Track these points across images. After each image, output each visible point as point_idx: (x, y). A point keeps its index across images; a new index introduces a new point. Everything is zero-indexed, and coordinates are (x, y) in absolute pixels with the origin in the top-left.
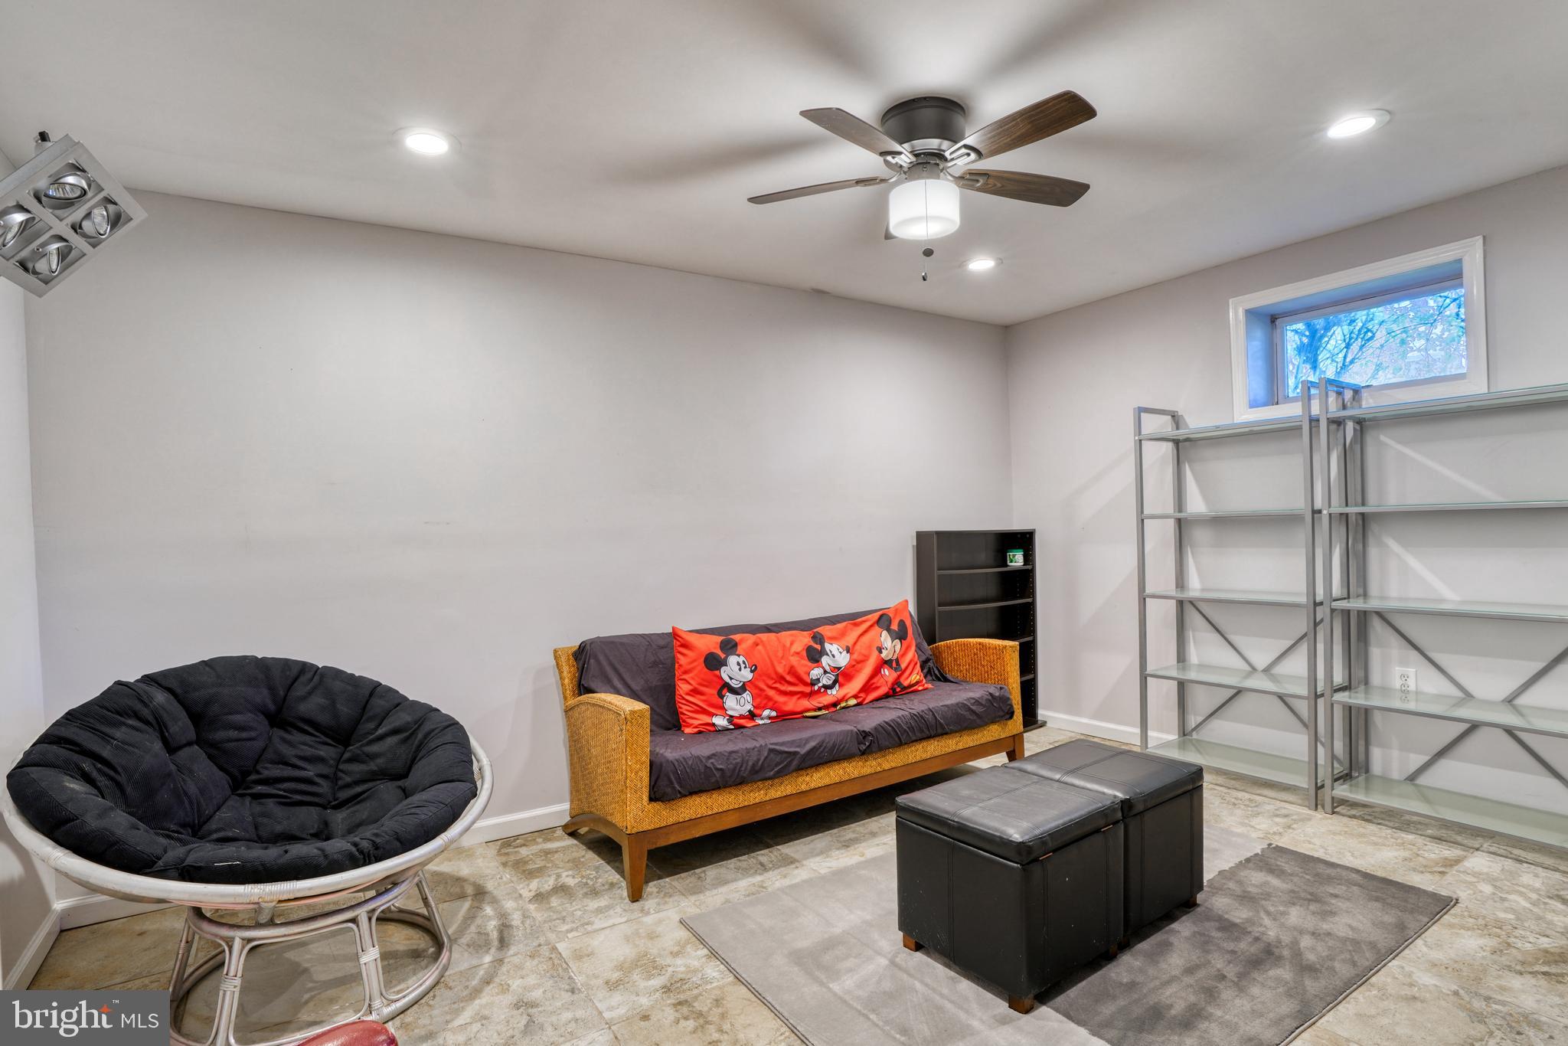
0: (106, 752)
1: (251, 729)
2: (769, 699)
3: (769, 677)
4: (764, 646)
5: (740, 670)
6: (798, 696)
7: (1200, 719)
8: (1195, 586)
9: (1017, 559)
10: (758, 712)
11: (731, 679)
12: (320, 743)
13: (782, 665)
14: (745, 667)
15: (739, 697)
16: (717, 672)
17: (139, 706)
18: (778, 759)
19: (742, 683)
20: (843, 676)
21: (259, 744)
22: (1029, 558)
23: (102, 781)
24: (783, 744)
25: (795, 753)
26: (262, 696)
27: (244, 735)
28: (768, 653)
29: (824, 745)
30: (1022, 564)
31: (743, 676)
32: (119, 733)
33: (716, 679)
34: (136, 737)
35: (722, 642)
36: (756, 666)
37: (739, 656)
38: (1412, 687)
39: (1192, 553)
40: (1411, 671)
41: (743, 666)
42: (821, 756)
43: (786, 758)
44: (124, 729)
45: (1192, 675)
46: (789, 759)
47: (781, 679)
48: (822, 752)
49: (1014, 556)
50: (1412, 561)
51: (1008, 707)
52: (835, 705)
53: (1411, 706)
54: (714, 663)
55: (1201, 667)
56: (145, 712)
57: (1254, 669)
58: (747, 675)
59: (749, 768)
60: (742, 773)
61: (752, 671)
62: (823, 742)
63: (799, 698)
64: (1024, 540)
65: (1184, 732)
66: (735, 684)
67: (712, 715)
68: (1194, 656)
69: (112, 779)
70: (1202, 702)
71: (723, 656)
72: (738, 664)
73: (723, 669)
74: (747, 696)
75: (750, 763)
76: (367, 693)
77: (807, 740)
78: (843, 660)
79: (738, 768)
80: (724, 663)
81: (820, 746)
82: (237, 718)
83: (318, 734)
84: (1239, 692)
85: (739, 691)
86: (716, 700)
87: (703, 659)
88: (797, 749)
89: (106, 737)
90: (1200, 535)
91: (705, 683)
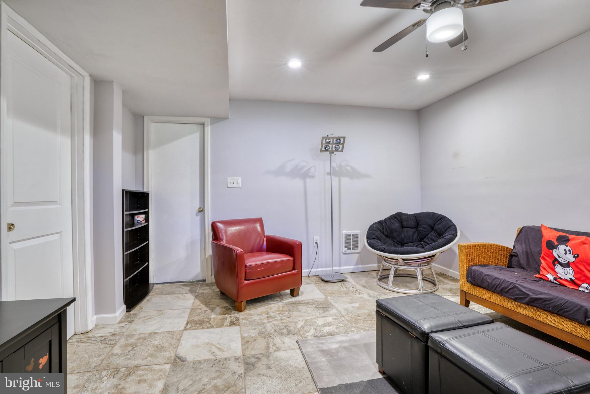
0: (388, 223)
1: (427, 229)
2: (587, 277)
5: (566, 254)
10: (577, 282)
11: (559, 257)
12: (436, 236)
14: (570, 253)
15: (564, 269)
16: (551, 251)
18: (518, 292)
19: (566, 262)
21: (427, 233)
24: (525, 288)
25: (528, 295)
29: (552, 301)
31: (568, 258)
32: (393, 222)
35: (558, 236)
36: (578, 255)
37: (567, 246)
41: (568, 252)
42: (547, 306)
43: (522, 295)
44: (394, 220)
46: (524, 296)
48: (548, 304)
54: (551, 246)
58: (571, 258)
59: (501, 288)
60: (497, 288)
61: (574, 257)
62: (552, 299)
66: (562, 261)
71: (557, 243)
72: (565, 250)
73: (554, 250)
74: (570, 270)
75: (502, 287)
77: (542, 294)
79: (496, 285)
80: (556, 247)
81: (549, 300)
82: (424, 226)
83: (436, 234)
85: (565, 265)
87: (546, 243)
88: (531, 294)
89: (390, 221)
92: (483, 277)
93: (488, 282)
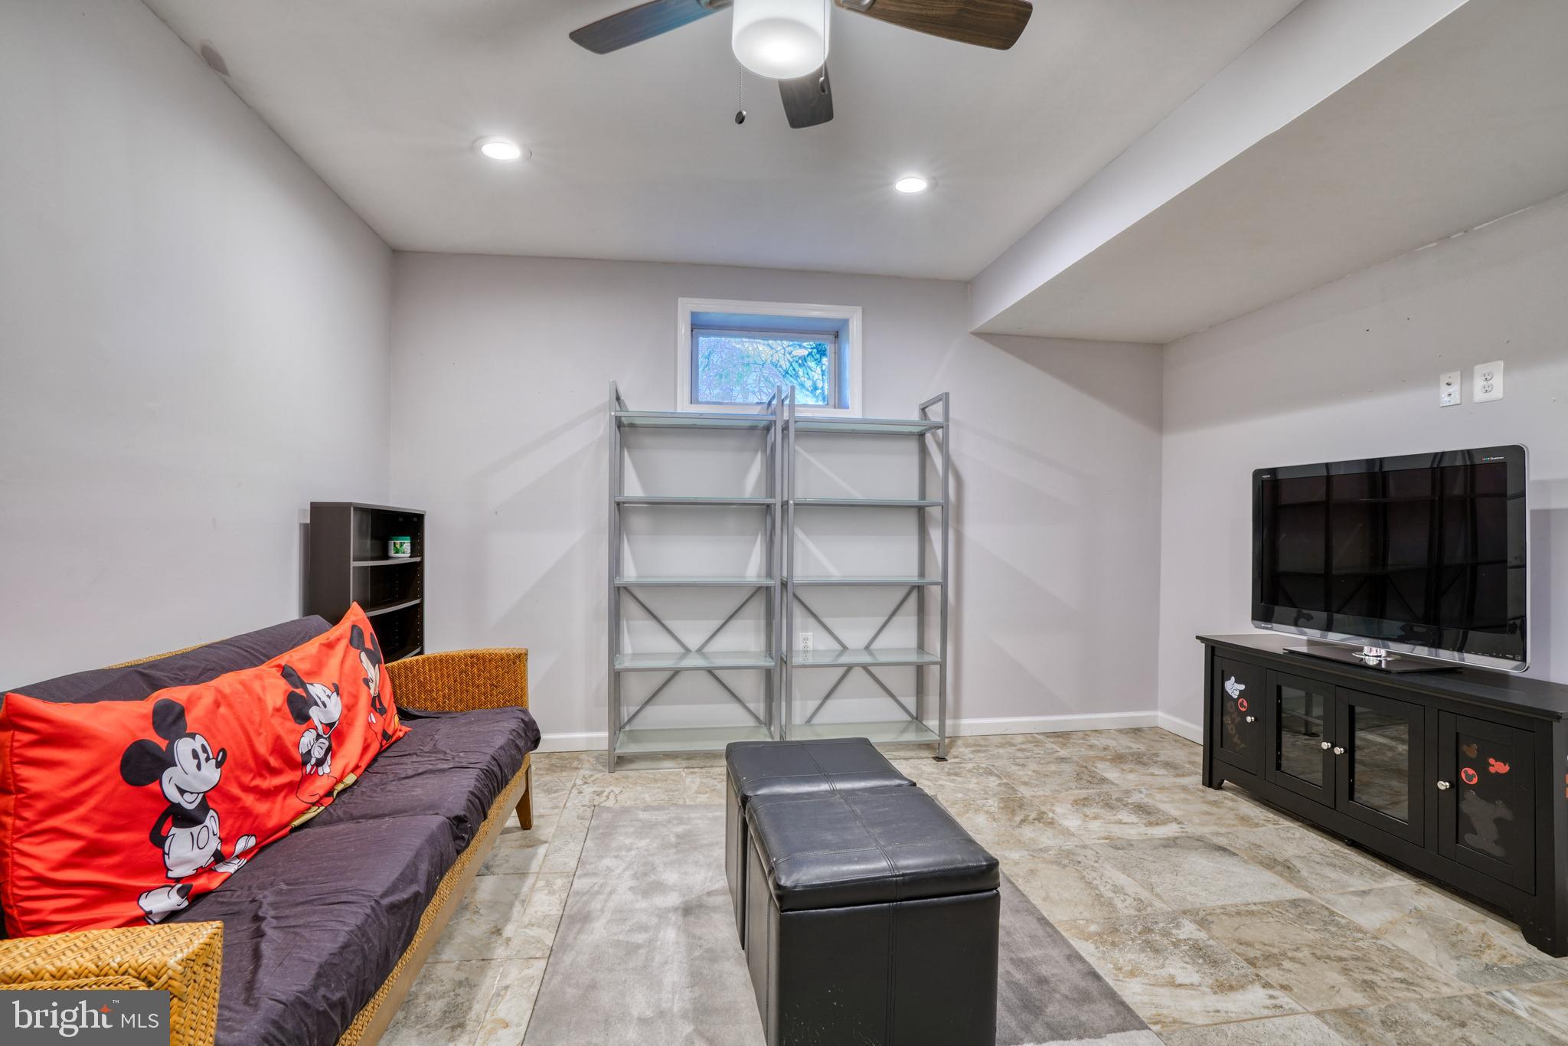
2: (246, 813)
3: (245, 768)
4: (230, 706)
5: (199, 767)
6: (283, 794)
7: (633, 709)
8: (630, 573)
9: (401, 551)
10: (227, 849)
11: (182, 792)
13: (262, 738)
14: (208, 759)
15: (195, 830)
16: (154, 786)
19: (201, 795)
22: (418, 548)
28: (238, 719)
30: (409, 555)
31: (204, 781)
35: (155, 712)
36: (223, 750)
37: (193, 736)
38: (811, 648)
40: (810, 634)
41: (203, 756)
45: (627, 663)
47: (264, 768)
49: (401, 545)
50: (812, 547)
52: (329, 793)
54: (146, 764)
55: (636, 656)
57: (688, 650)
58: (211, 775)
61: (219, 765)
63: (285, 797)
64: (410, 524)
65: (617, 726)
66: (189, 803)
68: (627, 646)
70: (636, 690)
71: (163, 744)
72: (195, 755)
73: (165, 775)
74: (211, 822)
78: (334, 709)
80: (167, 761)
84: (676, 672)
85: (198, 814)
86: (149, 852)
87: (117, 763)
91: (121, 822)
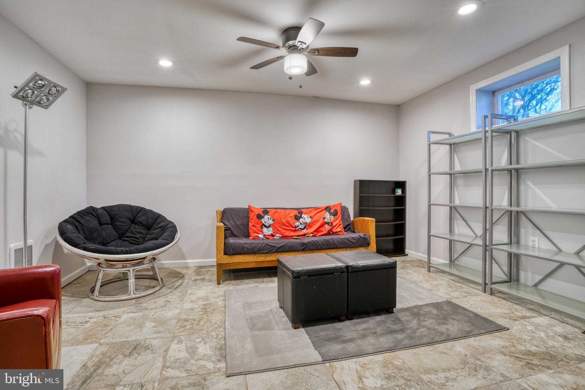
0: (82, 222)
1: (125, 223)
2: (279, 230)
3: (279, 223)
4: (278, 213)
5: (269, 220)
7: (458, 255)
8: (457, 202)
9: (399, 192)
10: (274, 234)
11: (265, 223)
12: (143, 229)
13: (284, 220)
14: (271, 219)
15: (268, 229)
16: (261, 220)
17: (93, 212)
18: (268, 247)
19: (269, 225)
20: (307, 226)
21: (127, 227)
22: (404, 191)
23: (79, 228)
24: (272, 243)
25: (275, 246)
26: (130, 215)
27: (123, 224)
28: (279, 216)
29: (287, 245)
30: (401, 194)
31: (270, 222)
32: (86, 218)
33: (260, 222)
34: (91, 219)
35: (263, 211)
36: (274, 219)
37: (269, 215)
38: (537, 246)
39: (456, 189)
40: (536, 239)
41: (270, 219)
42: (285, 248)
43: (271, 248)
44: (88, 217)
46: (272, 248)
47: (284, 225)
48: (285, 247)
49: (397, 191)
50: (538, 191)
51: (367, 242)
52: (304, 235)
53: (536, 254)
54: (260, 217)
55: (459, 235)
56: (94, 214)
57: (477, 236)
58: (271, 222)
59: (257, 249)
60: (255, 250)
61: (273, 221)
62: (287, 244)
63: (290, 232)
64: (402, 185)
65: (452, 261)
66: (266, 224)
67: (259, 234)
68: (456, 230)
69: (82, 228)
70: (459, 248)
71: (263, 215)
72: (268, 218)
73: (263, 219)
74: (271, 229)
75: (258, 247)
76: (157, 217)
77: (281, 243)
78: (308, 220)
79: (254, 248)
80: (263, 217)
81: (285, 245)
82: (122, 220)
83: (142, 226)
84: (471, 245)
85: (268, 227)
86: (260, 229)
87: (256, 216)
88: (276, 245)
89: (83, 218)
90: (460, 181)
91: (257, 223)
92: (242, 246)
93: (247, 248)
